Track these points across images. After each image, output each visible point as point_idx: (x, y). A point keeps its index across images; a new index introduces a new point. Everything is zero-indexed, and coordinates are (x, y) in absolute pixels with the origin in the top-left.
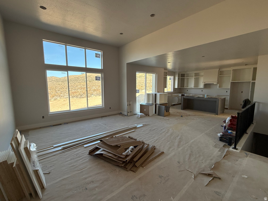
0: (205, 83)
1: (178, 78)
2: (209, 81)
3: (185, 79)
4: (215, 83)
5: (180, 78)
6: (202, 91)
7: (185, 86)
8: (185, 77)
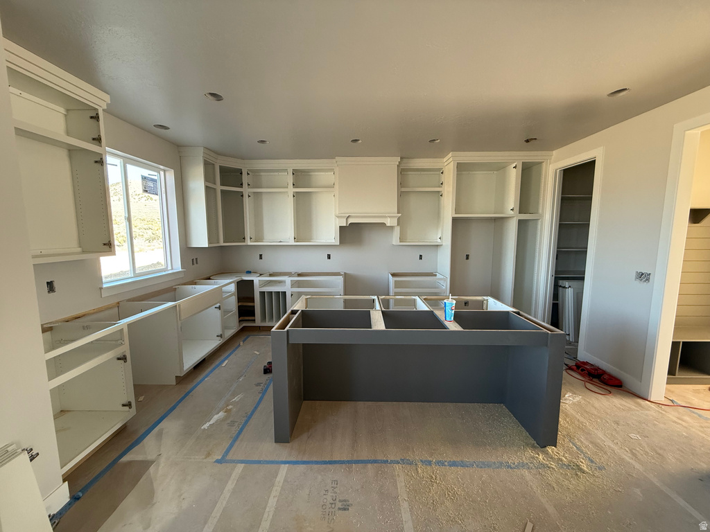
0: (351, 221)
1: (207, 188)
2: (363, 212)
3: (246, 196)
4: (389, 222)
5: (219, 188)
6: (329, 257)
7: (248, 234)
8: (245, 185)
